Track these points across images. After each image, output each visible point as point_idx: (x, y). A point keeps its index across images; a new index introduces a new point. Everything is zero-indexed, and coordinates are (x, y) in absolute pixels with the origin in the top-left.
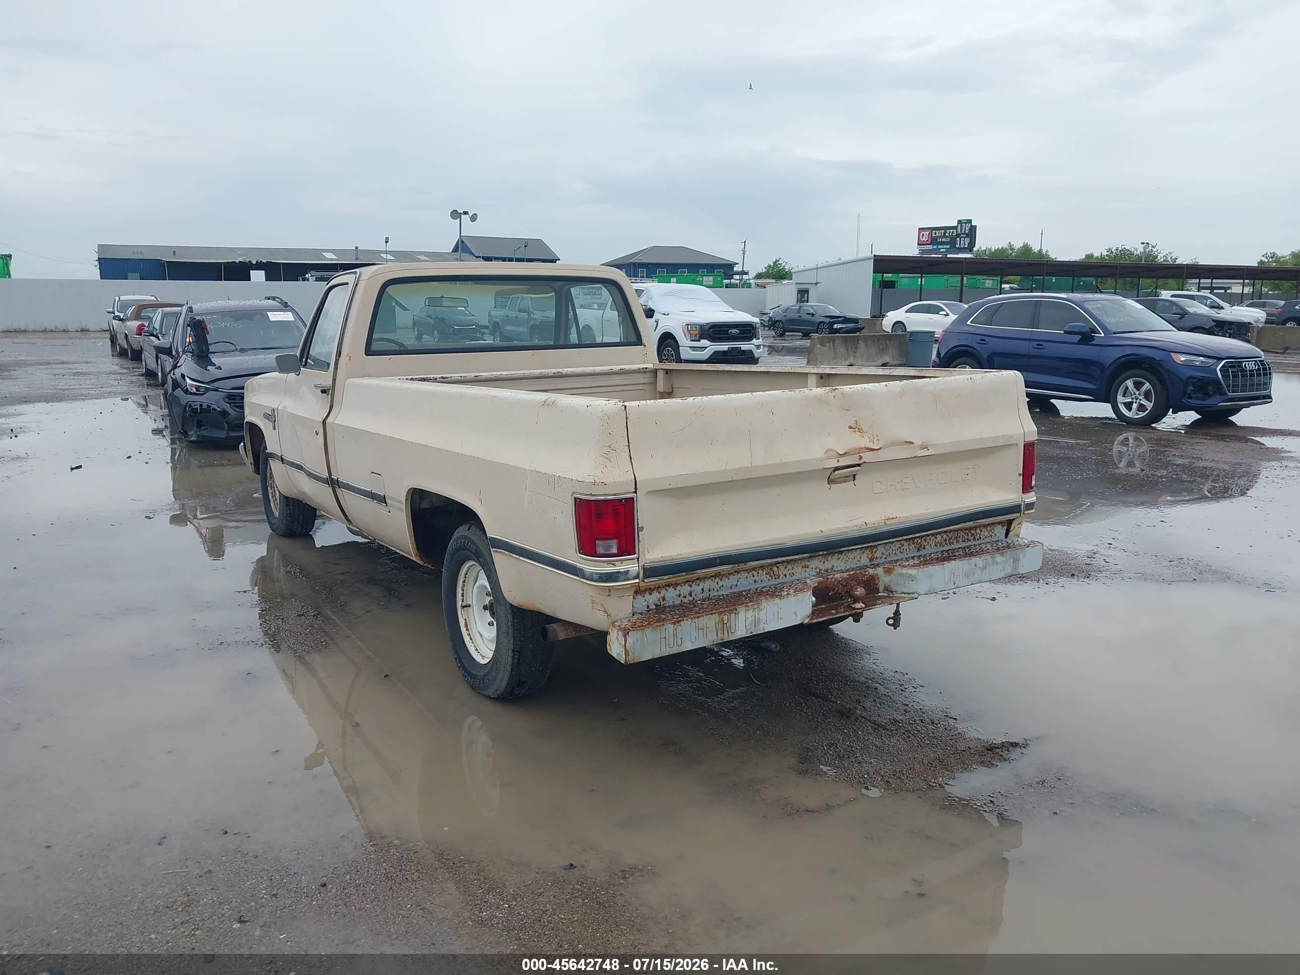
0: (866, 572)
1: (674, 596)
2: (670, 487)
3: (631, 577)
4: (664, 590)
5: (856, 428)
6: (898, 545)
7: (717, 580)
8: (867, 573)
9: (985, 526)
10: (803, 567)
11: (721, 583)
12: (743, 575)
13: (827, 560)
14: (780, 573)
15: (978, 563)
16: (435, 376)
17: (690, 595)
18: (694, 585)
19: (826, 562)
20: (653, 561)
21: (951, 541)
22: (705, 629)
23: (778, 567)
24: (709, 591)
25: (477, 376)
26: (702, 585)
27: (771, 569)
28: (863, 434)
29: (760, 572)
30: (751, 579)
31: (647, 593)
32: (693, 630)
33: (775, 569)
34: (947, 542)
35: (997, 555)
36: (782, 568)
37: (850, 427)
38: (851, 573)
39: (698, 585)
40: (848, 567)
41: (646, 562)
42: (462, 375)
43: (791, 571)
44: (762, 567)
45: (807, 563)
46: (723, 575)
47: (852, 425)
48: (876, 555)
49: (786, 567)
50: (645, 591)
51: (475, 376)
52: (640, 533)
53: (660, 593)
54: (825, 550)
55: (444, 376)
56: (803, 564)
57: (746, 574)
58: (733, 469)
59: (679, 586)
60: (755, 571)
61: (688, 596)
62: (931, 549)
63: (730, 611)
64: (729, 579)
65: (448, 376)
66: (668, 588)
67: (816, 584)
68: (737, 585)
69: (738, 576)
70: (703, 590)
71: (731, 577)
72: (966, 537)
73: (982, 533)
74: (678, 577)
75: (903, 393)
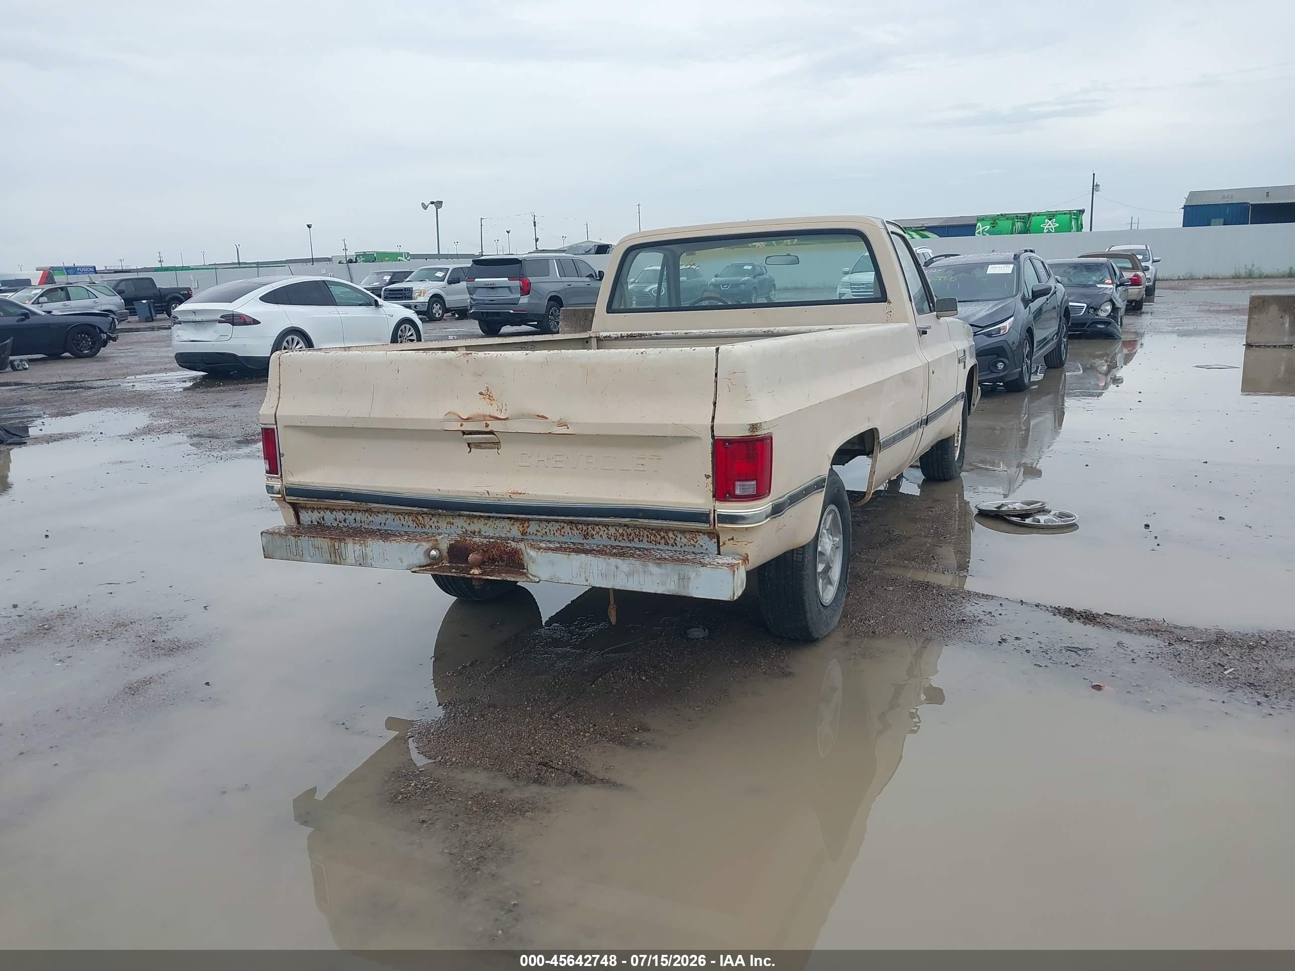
0: (508, 543)
1: (332, 519)
2: (302, 424)
3: (275, 492)
4: (323, 512)
5: (486, 395)
6: (557, 526)
7: (367, 514)
8: (509, 545)
9: (683, 532)
10: (447, 523)
11: (371, 519)
12: (390, 517)
13: (473, 523)
14: (426, 523)
15: (620, 565)
16: (651, 332)
17: (345, 521)
18: (347, 514)
19: (471, 524)
20: (293, 483)
21: (631, 538)
22: (320, 549)
23: (423, 517)
24: (361, 522)
25: (687, 333)
26: (354, 515)
27: (416, 517)
28: (493, 402)
29: (406, 517)
30: (397, 522)
31: (310, 510)
32: (311, 547)
33: (420, 518)
34: (625, 537)
35: (650, 564)
36: (427, 519)
37: (481, 394)
38: (491, 540)
39: (351, 515)
40: (497, 535)
41: (288, 482)
42: (674, 332)
43: (436, 524)
44: (410, 514)
45: (452, 521)
46: (372, 512)
47: (483, 392)
48: (529, 530)
49: (431, 519)
50: (308, 508)
51: (685, 333)
52: (281, 458)
53: (319, 513)
54: (446, 509)
55: (658, 332)
56: (448, 520)
57: (393, 516)
58: (353, 418)
59: (335, 512)
60: (402, 515)
61: (343, 522)
62: (601, 538)
63: (340, 540)
64: (377, 516)
65: (662, 332)
66: (325, 511)
67: (453, 542)
68: (385, 524)
69: (386, 516)
70: (355, 519)
71: (379, 515)
72: (652, 538)
73: (678, 539)
74: (311, 501)
75: (546, 363)
